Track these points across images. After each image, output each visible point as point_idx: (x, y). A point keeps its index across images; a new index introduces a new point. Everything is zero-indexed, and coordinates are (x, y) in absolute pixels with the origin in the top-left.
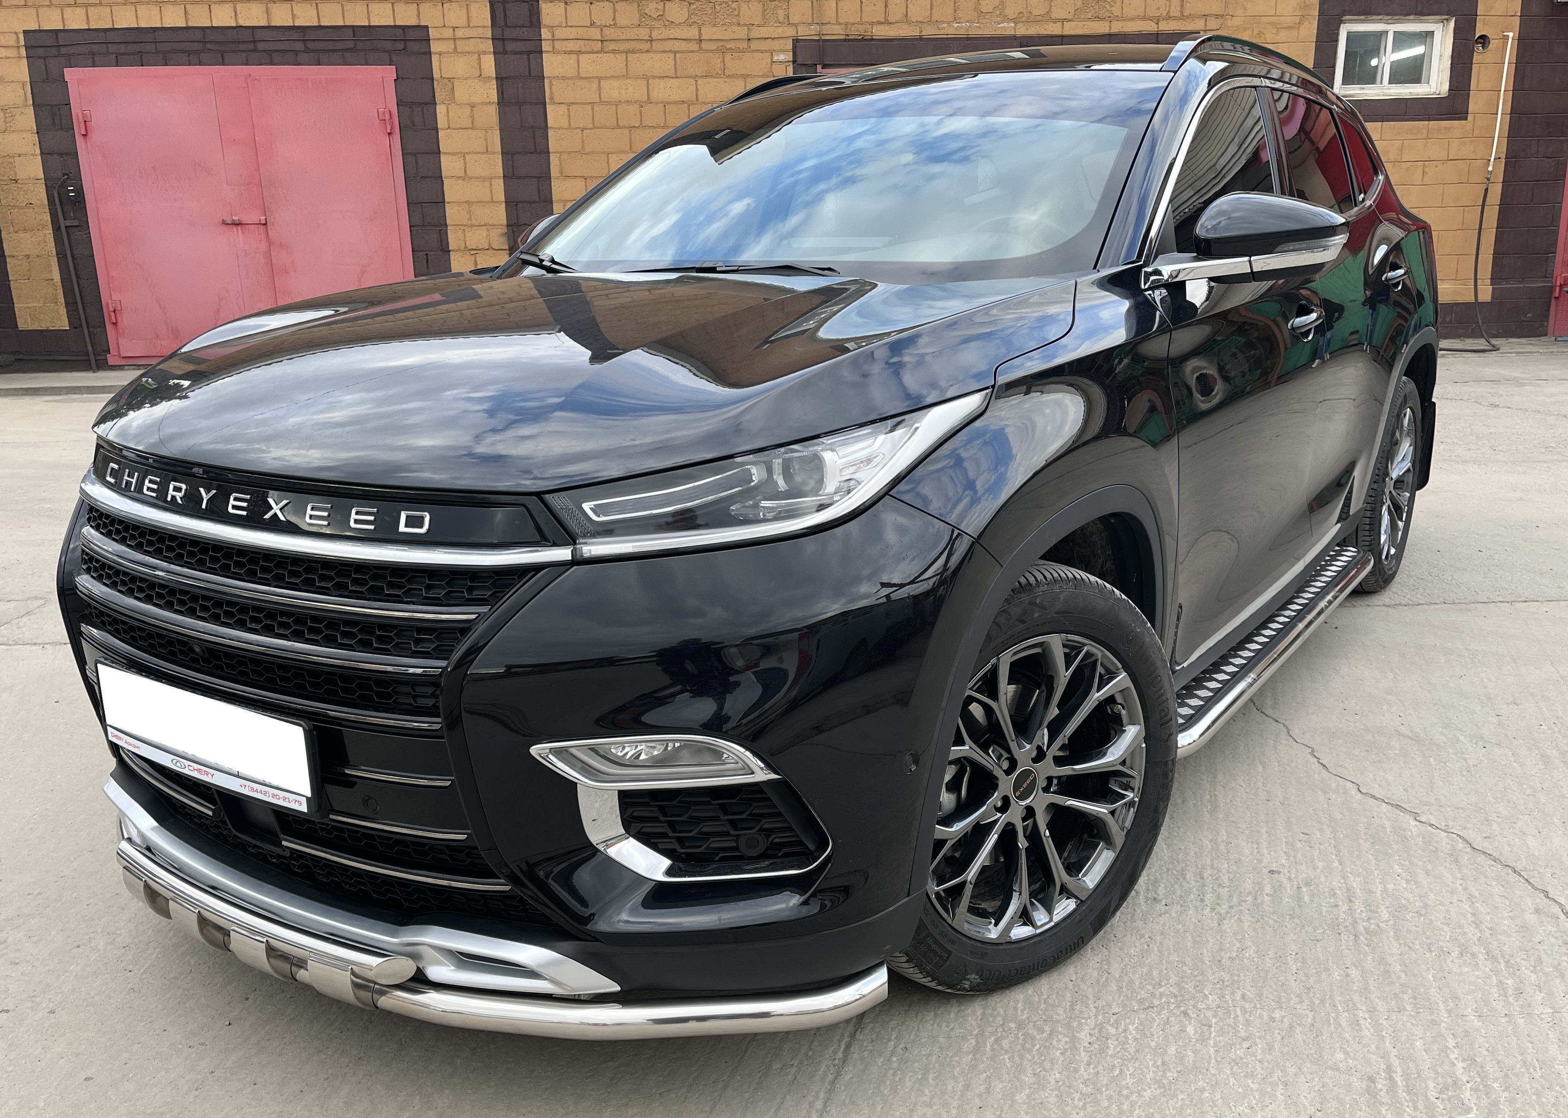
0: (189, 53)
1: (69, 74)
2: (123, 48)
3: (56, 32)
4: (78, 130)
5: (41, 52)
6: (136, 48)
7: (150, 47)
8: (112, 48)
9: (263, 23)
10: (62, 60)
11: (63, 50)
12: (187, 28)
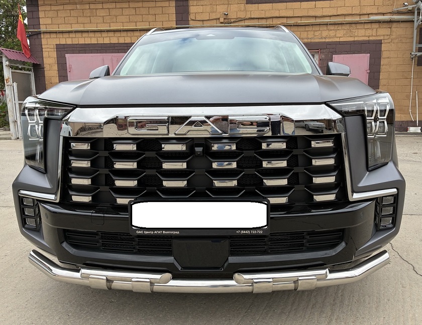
0: (97, 50)
1: (67, 55)
2: (81, 49)
3: (64, 44)
4: (68, 70)
5: (60, 49)
6: (84, 49)
7: (88, 49)
8: (78, 49)
9: (117, 42)
10: (65, 52)
11: (66, 49)
12: (97, 44)
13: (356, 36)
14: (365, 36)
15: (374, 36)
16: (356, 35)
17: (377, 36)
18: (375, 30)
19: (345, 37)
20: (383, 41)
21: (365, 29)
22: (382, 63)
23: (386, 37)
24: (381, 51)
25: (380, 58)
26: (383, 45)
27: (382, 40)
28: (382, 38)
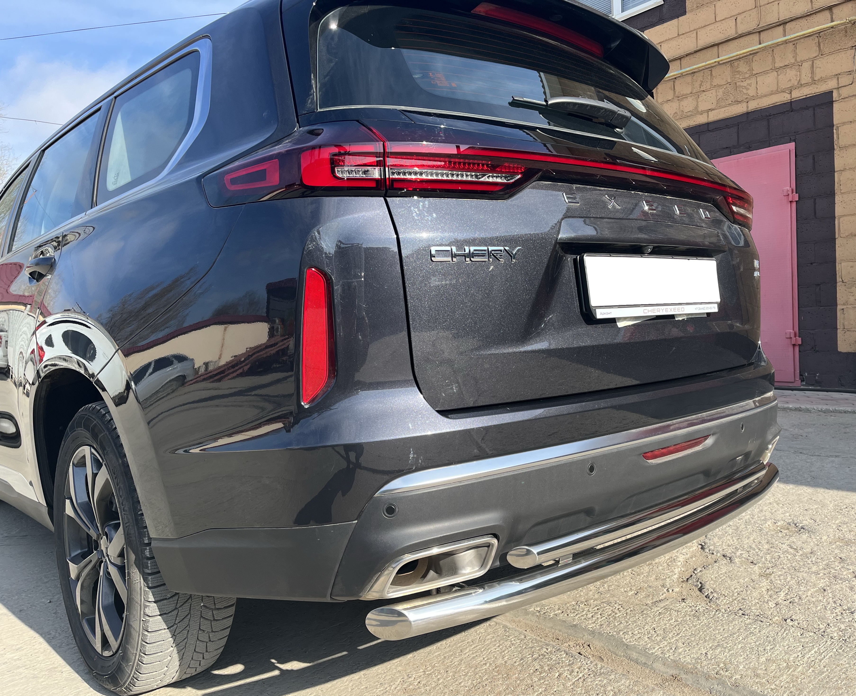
13: (753, 98)
14: (777, 92)
15: (807, 84)
16: (752, 92)
17: (814, 82)
18: (806, 66)
19: (721, 107)
20: (835, 95)
21: (777, 69)
22: (838, 163)
23: (844, 80)
24: (832, 126)
25: (831, 149)
26: (835, 106)
27: (830, 93)
28: (830, 85)
